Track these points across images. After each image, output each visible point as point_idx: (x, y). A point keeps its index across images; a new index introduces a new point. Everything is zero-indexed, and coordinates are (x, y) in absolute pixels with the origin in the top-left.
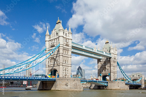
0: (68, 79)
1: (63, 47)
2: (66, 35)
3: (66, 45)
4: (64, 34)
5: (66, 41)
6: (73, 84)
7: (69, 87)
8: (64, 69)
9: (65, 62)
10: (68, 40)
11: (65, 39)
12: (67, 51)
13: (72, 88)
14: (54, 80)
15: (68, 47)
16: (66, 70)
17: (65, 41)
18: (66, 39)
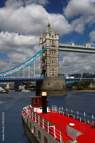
0: (50, 78)
1: (50, 49)
2: (53, 36)
3: (53, 46)
4: (50, 36)
5: (53, 43)
6: (55, 83)
7: (51, 86)
8: (52, 69)
9: (53, 63)
10: (54, 41)
11: (51, 41)
12: (54, 52)
13: (53, 87)
14: (41, 79)
15: (54, 48)
16: (53, 70)
17: (51, 43)
18: (53, 40)
